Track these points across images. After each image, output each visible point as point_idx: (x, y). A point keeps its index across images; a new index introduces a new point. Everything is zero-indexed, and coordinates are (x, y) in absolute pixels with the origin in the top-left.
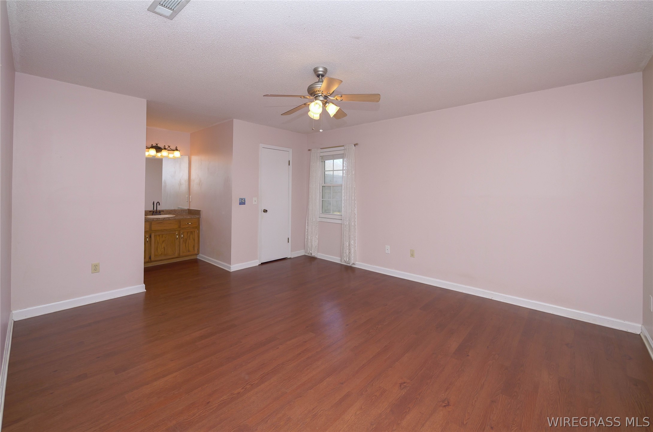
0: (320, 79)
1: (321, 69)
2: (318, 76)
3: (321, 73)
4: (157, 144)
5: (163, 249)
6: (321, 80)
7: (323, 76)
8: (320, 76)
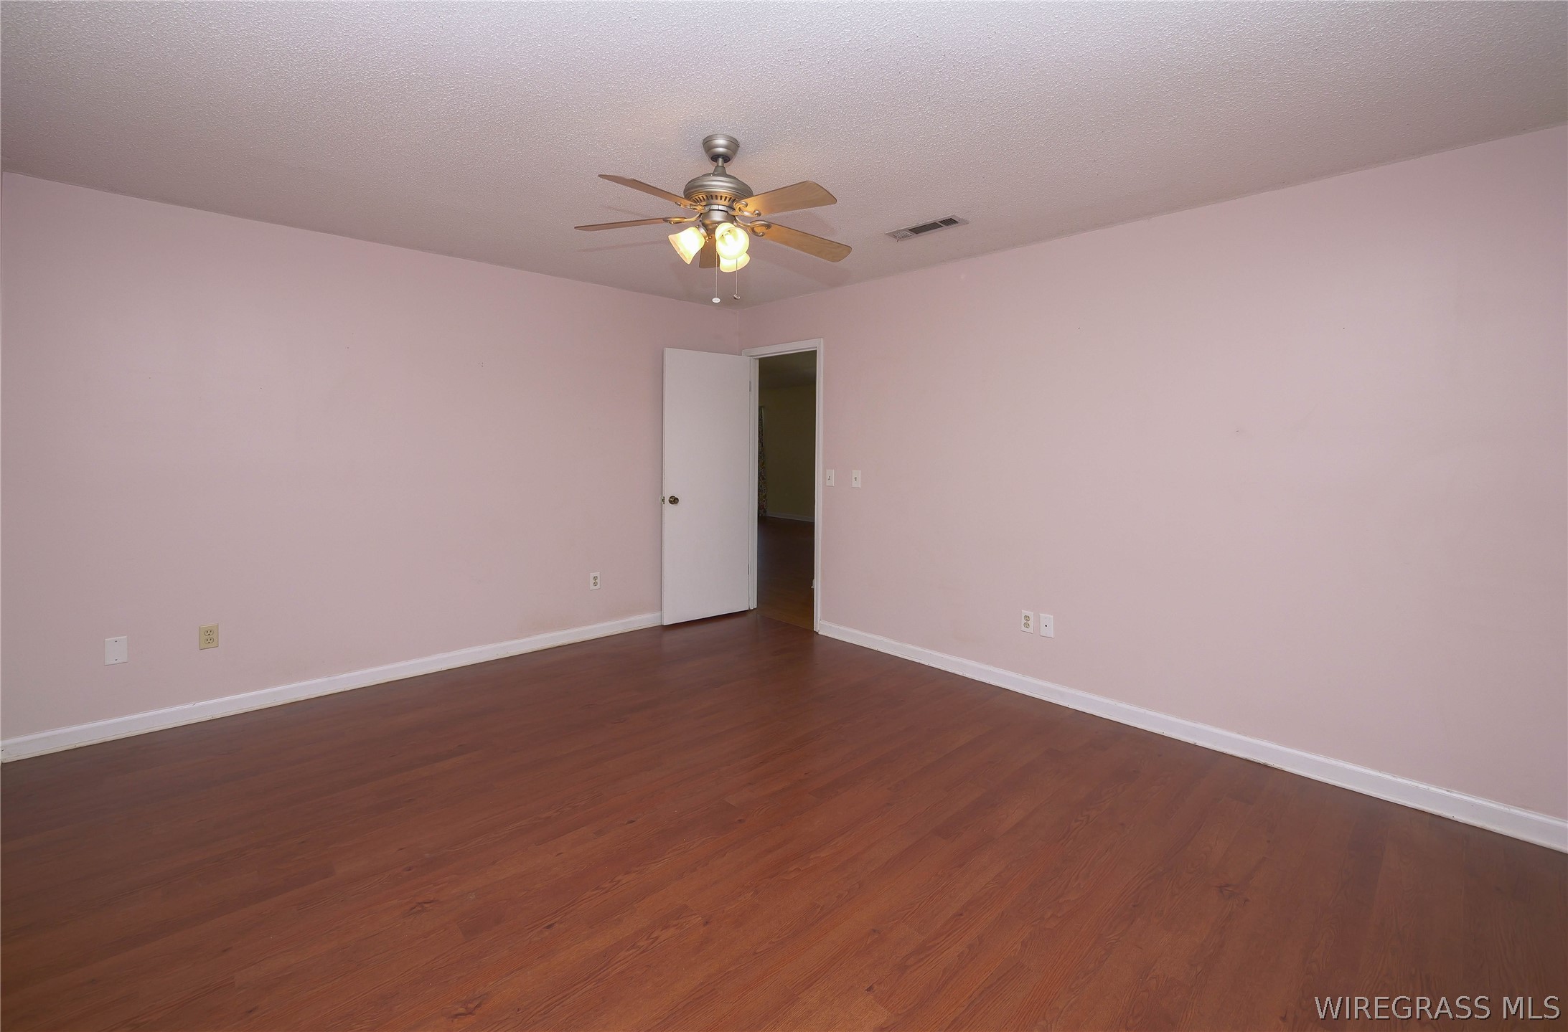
0: (718, 166)
1: (721, 141)
2: (715, 158)
3: (721, 150)
6: (720, 170)
7: (727, 159)
8: (720, 160)
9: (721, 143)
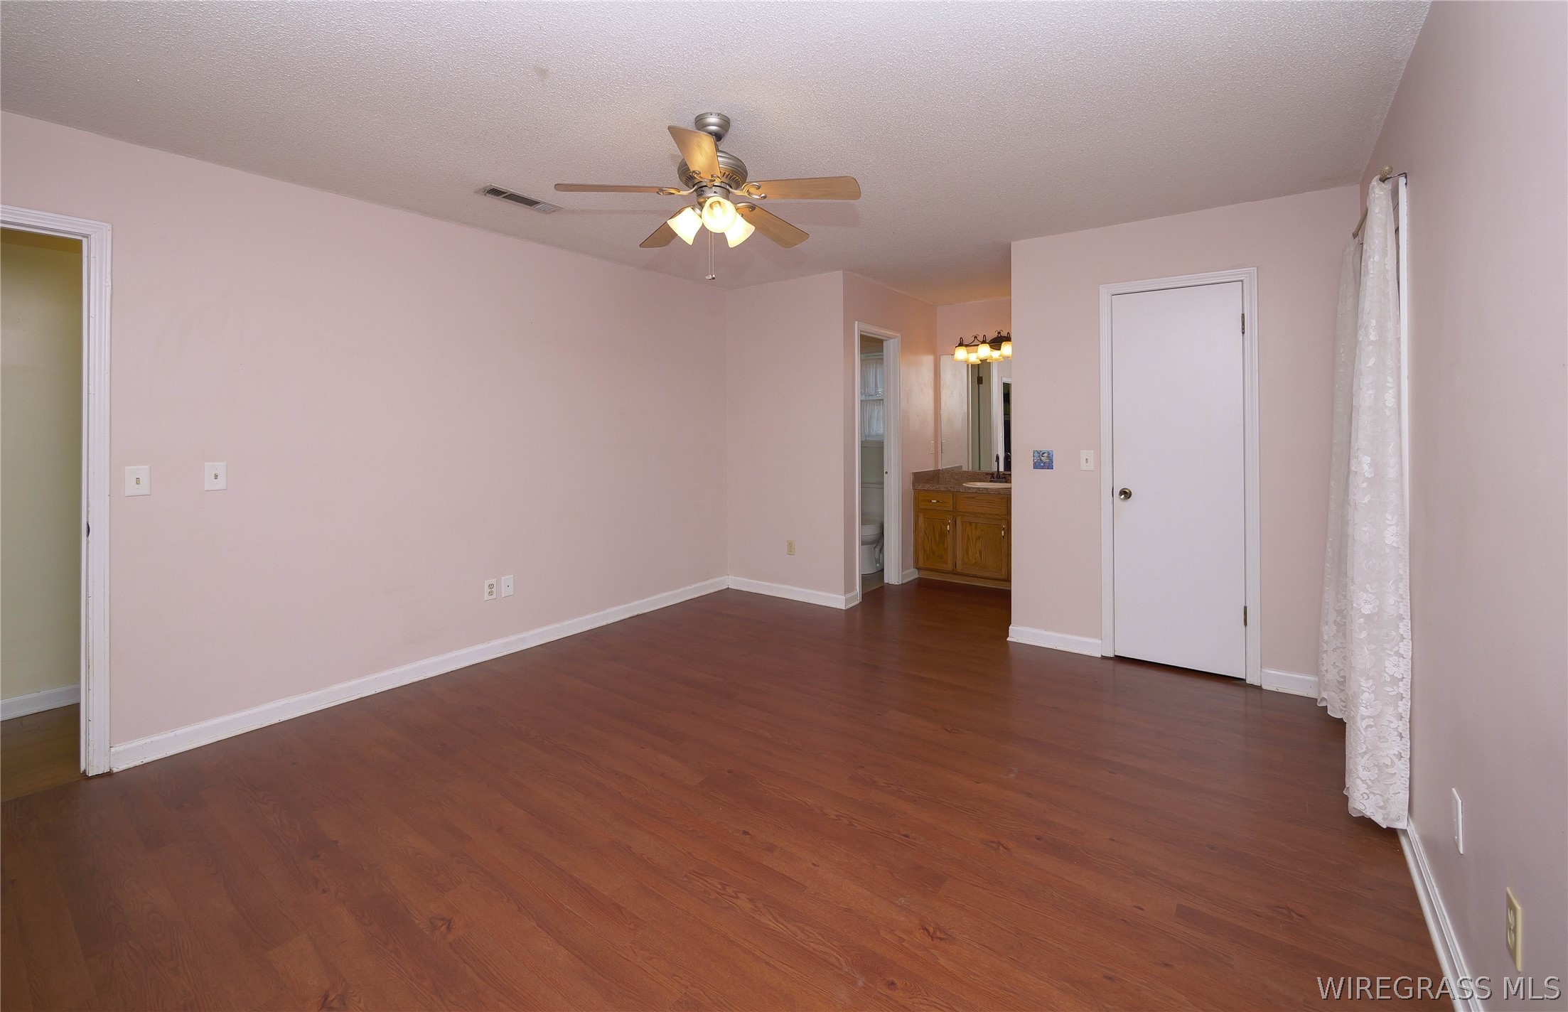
1: (713, 119)
3: (713, 128)
4: (999, 333)
5: (978, 553)
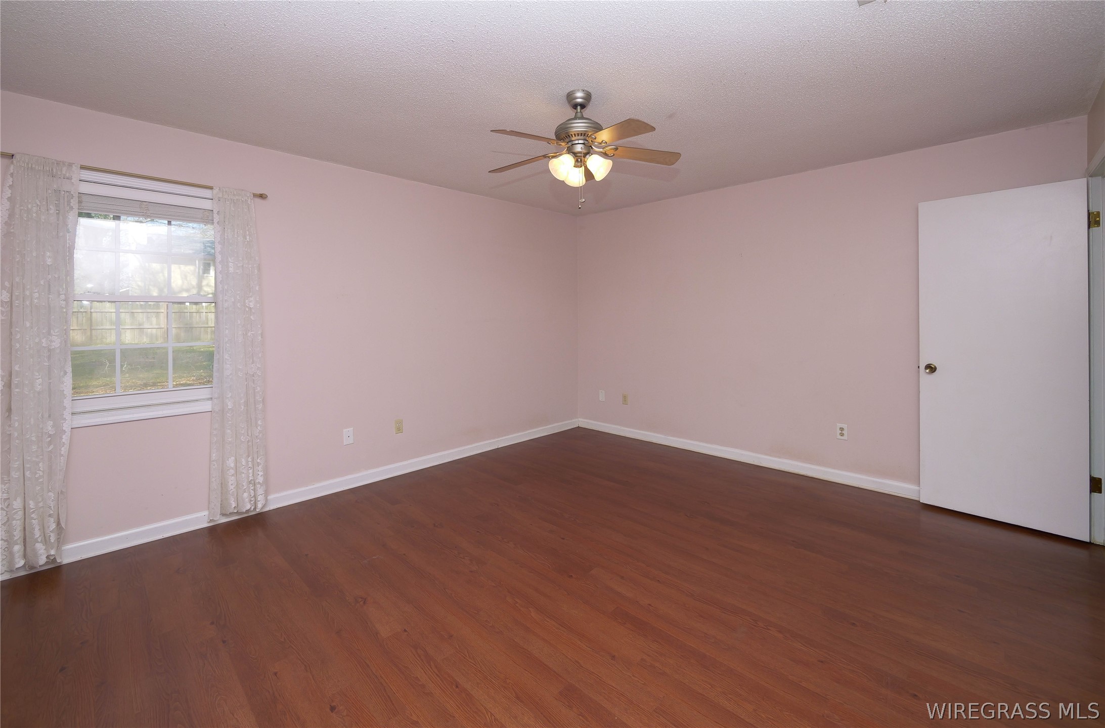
0: (577, 112)
1: (579, 94)
2: (575, 106)
3: (579, 100)
6: (579, 115)
7: (583, 106)
8: (579, 107)
9: (579, 96)
